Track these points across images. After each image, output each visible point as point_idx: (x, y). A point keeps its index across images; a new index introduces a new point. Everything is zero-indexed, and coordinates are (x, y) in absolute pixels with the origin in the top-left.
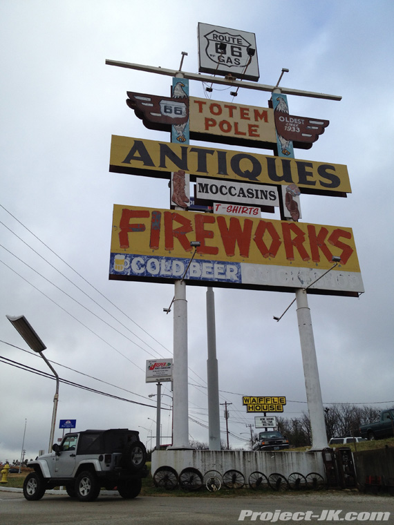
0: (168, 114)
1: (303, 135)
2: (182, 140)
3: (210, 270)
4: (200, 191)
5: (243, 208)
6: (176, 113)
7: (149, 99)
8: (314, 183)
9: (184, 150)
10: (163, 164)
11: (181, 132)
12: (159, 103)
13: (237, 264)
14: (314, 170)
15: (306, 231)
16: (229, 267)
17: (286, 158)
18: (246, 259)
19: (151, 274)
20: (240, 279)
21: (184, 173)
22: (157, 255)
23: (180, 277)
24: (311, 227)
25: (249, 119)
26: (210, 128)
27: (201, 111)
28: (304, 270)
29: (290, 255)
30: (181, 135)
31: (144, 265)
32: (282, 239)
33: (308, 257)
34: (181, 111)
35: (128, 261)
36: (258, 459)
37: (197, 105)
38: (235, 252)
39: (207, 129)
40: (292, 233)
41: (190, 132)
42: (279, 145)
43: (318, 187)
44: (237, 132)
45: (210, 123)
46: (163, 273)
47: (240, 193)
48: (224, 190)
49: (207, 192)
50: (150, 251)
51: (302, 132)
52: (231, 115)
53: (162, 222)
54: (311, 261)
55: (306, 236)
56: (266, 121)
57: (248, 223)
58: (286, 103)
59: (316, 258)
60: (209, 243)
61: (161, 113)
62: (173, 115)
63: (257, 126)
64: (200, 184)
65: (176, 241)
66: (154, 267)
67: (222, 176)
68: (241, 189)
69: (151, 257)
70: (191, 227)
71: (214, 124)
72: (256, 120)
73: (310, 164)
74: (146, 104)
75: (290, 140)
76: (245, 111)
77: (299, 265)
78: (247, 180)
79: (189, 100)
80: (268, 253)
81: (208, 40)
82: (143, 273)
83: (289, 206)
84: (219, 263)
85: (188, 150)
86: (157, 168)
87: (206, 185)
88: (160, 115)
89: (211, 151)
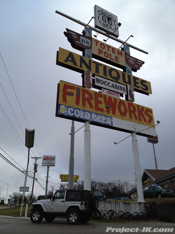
0: (83, 43)
1: (135, 65)
2: (89, 57)
3: (101, 119)
4: (96, 82)
5: (113, 93)
6: (86, 44)
7: (76, 34)
8: (139, 87)
9: (90, 61)
10: (81, 66)
11: (88, 53)
12: (80, 37)
13: (111, 117)
14: (139, 82)
15: (136, 107)
16: (108, 118)
17: (129, 74)
18: (114, 116)
19: (76, 117)
20: (112, 124)
21: (90, 72)
22: (78, 108)
23: (88, 120)
24: (138, 106)
25: (115, 53)
26: (100, 54)
27: (97, 45)
28: (136, 124)
29: (131, 117)
30: (89, 54)
31: (73, 112)
32: (128, 110)
33: (137, 119)
34: (89, 43)
35: (66, 109)
36: (120, 205)
37: (95, 42)
38: (110, 112)
39: (99, 54)
40: (131, 107)
41: (92, 54)
42: (127, 68)
43: (140, 89)
44: (111, 59)
45: (100, 52)
46: (81, 117)
47: (112, 86)
48: (106, 84)
49: (99, 83)
50: (75, 106)
51: (135, 64)
52: (109, 50)
53: (81, 93)
54: (138, 120)
55: (137, 110)
56: (122, 56)
57: (115, 100)
58: (129, 50)
59: (140, 120)
60: (100, 106)
61: (80, 42)
62: (85, 44)
63: (119, 58)
64: (97, 79)
65: (87, 103)
66: (77, 114)
67: (105, 77)
68: (113, 84)
69: (76, 109)
70: (93, 98)
71: (102, 53)
72: (118, 55)
73: (138, 79)
74: (74, 36)
75: (131, 67)
76: (114, 50)
77: (134, 122)
78: (115, 80)
79: (92, 39)
80: (123, 114)
81: (99, 14)
82: (73, 116)
83: (130, 95)
84: (104, 116)
85: (92, 62)
86: (79, 67)
87: (99, 80)
88: (80, 43)
89: (101, 65)
